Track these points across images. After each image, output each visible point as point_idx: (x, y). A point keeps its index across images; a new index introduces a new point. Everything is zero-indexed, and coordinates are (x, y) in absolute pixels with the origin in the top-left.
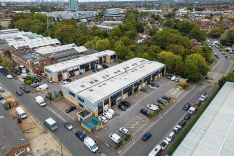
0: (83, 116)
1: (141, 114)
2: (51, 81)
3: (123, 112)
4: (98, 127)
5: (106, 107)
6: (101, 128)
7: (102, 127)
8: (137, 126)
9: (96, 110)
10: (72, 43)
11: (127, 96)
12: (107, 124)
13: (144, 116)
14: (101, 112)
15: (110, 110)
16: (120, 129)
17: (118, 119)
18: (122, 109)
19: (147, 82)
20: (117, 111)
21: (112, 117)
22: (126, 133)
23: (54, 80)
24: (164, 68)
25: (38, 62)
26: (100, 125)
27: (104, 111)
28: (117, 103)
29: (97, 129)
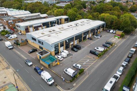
0: (42, 55)
1: (90, 54)
2: (20, 34)
3: (76, 53)
4: (54, 63)
5: (61, 49)
6: (57, 64)
7: (59, 63)
8: (88, 62)
9: (53, 50)
10: (38, 12)
11: (78, 42)
12: (63, 61)
13: (93, 56)
14: (57, 52)
15: (65, 51)
16: (74, 65)
17: (71, 58)
18: (74, 51)
19: (92, 33)
20: (70, 52)
21: (66, 56)
22: (79, 68)
23: (22, 32)
24: (104, 24)
25: (12, 21)
26: (56, 61)
27: (60, 52)
28: (70, 47)
29: (53, 65)
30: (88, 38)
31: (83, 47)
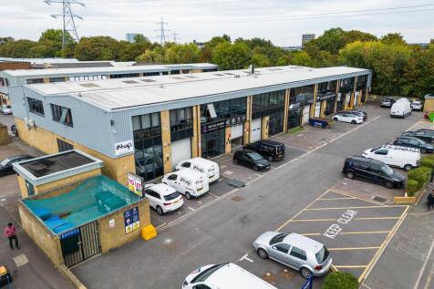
0: (38, 173)
3: (260, 176)
5: (177, 152)
6: (139, 238)
7: (149, 231)
8: (354, 225)
9: (123, 150)
12: (182, 218)
14: (151, 170)
16: (264, 241)
17: (237, 199)
18: (251, 165)
19: (324, 104)
20: (229, 173)
21: (206, 189)
24: (367, 77)
27: (166, 167)
28: (228, 148)
29: (108, 242)
30: (312, 122)
31: (297, 153)
